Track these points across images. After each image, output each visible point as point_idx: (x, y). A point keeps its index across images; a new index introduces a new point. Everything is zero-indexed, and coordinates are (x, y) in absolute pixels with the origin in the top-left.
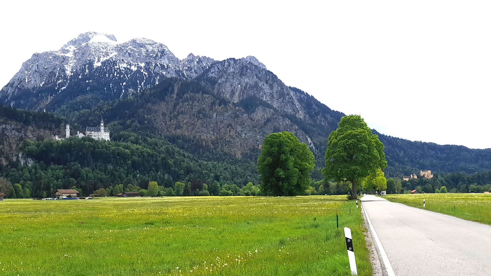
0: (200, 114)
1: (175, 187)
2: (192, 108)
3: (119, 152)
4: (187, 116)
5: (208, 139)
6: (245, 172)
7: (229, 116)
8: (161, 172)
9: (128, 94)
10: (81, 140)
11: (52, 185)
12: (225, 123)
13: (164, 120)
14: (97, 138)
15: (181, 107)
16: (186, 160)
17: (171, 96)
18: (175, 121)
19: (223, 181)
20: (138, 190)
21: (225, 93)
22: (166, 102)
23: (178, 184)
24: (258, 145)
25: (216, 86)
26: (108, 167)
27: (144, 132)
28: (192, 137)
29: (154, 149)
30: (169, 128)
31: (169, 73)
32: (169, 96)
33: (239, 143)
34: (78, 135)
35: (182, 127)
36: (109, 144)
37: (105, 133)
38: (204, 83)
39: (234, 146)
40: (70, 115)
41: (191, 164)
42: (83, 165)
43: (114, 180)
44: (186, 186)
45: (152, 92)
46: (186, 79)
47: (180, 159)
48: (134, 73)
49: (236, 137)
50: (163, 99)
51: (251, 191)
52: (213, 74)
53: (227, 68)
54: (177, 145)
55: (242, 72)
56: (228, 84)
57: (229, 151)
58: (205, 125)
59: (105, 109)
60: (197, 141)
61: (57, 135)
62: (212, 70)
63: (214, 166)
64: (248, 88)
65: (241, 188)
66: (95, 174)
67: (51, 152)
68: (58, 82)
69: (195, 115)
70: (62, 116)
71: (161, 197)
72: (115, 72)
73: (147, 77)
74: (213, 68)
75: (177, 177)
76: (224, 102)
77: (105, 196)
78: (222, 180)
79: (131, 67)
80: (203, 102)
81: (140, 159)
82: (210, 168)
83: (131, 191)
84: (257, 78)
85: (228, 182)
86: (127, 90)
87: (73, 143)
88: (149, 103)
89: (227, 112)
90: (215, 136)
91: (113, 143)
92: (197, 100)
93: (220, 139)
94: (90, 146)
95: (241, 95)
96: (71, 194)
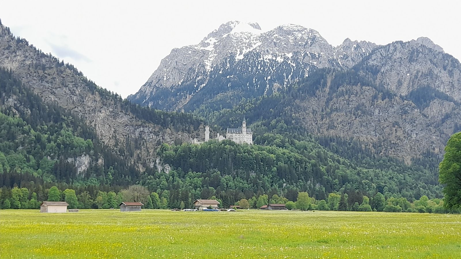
0: (358, 110)
1: (329, 199)
2: (349, 104)
3: (262, 157)
4: (342, 114)
5: (368, 140)
6: (417, 183)
7: (395, 112)
8: (311, 181)
9: (273, 89)
10: (220, 144)
11: (190, 194)
12: (390, 121)
13: (315, 119)
14: (239, 141)
15: (335, 103)
16: (341, 167)
17: (323, 90)
18: (328, 120)
19: (388, 194)
20: (285, 202)
21: (390, 83)
22: (316, 97)
23: (332, 195)
24: (434, 149)
25: (379, 75)
26: (251, 175)
27: (291, 134)
28: (348, 138)
29: (302, 153)
30: (321, 129)
31: (320, 63)
32: (320, 89)
33: (409, 146)
34: (218, 138)
35: (336, 127)
36: (252, 148)
37: (247, 135)
38: (364, 73)
39: (402, 150)
40: (209, 116)
41: (348, 171)
42: (223, 173)
43: (257, 190)
44: (342, 199)
45: (301, 86)
46: (342, 69)
47: (334, 165)
48: (280, 65)
49: (404, 139)
50: (314, 94)
51: (427, 207)
52: (375, 61)
53: (393, 54)
54: (330, 149)
55: (411, 57)
56: (393, 73)
57: (396, 156)
58: (364, 124)
59: (247, 108)
60: (354, 144)
61: (196, 138)
62: (374, 57)
63: (376, 175)
64: (419, 76)
65: (412, 202)
66: (236, 182)
67: (190, 157)
68: (197, 79)
69: (353, 113)
70: (201, 117)
71: (313, 211)
72: (259, 65)
73: (295, 69)
74: (375, 54)
75: (331, 188)
76: (388, 95)
77: (247, 208)
78: (386, 193)
79: (276, 59)
80: (361, 97)
81: (286, 165)
82: (371, 178)
83: (276, 203)
84: (431, 63)
85: (394, 195)
86: (271, 85)
87: (212, 147)
88: (297, 100)
89: (393, 107)
90: (377, 137)
91: (256, 147)
92: (355, 94)
93: (384, 141)
94: (230, 151)
95: (411, 85)
96: (212, 205)
